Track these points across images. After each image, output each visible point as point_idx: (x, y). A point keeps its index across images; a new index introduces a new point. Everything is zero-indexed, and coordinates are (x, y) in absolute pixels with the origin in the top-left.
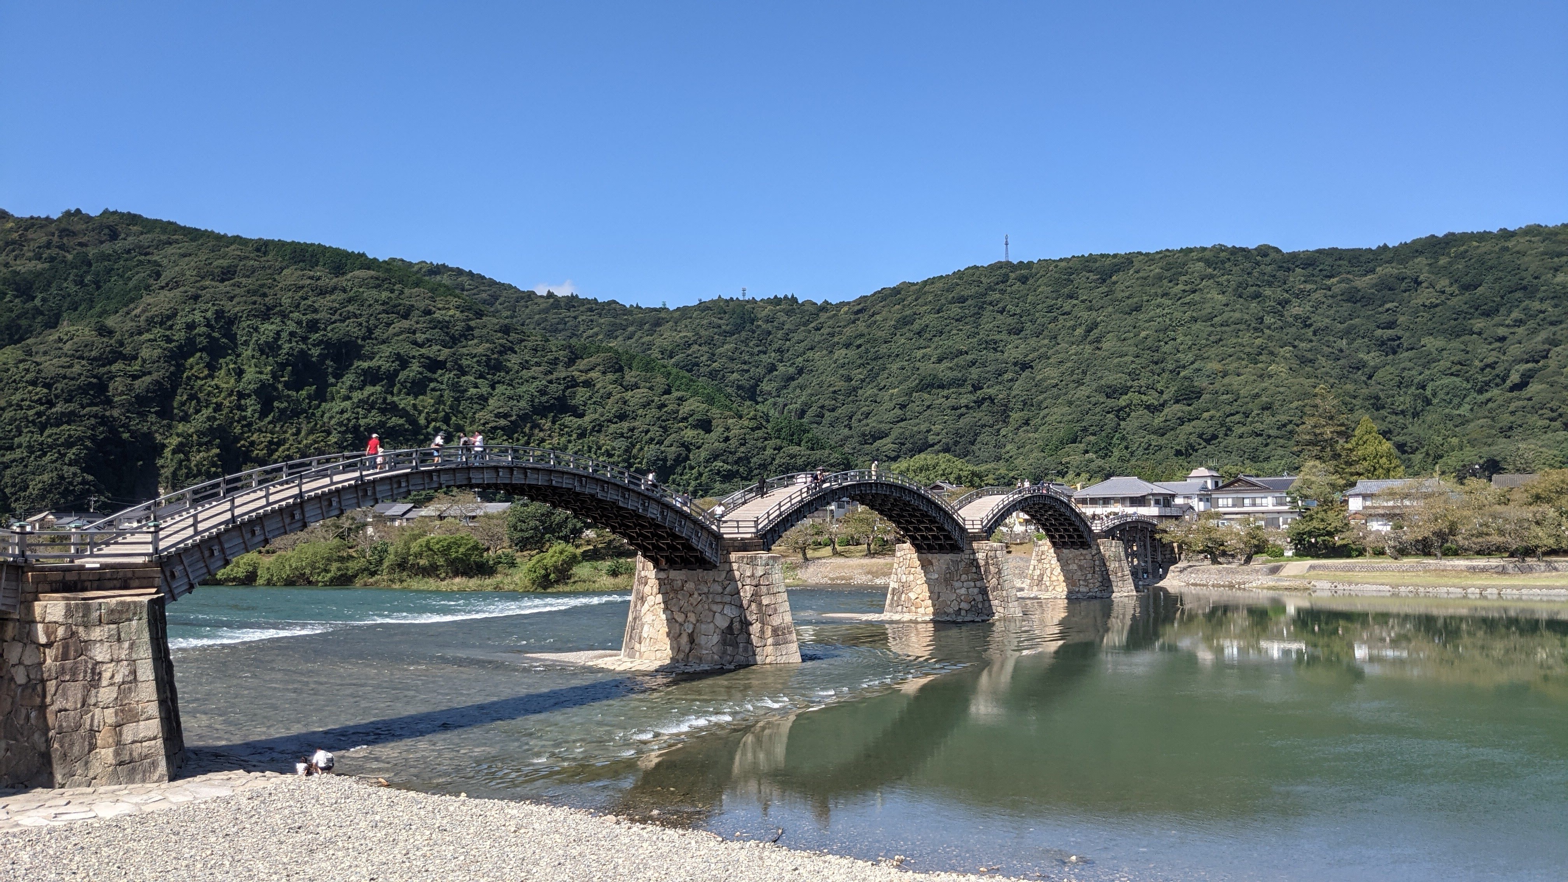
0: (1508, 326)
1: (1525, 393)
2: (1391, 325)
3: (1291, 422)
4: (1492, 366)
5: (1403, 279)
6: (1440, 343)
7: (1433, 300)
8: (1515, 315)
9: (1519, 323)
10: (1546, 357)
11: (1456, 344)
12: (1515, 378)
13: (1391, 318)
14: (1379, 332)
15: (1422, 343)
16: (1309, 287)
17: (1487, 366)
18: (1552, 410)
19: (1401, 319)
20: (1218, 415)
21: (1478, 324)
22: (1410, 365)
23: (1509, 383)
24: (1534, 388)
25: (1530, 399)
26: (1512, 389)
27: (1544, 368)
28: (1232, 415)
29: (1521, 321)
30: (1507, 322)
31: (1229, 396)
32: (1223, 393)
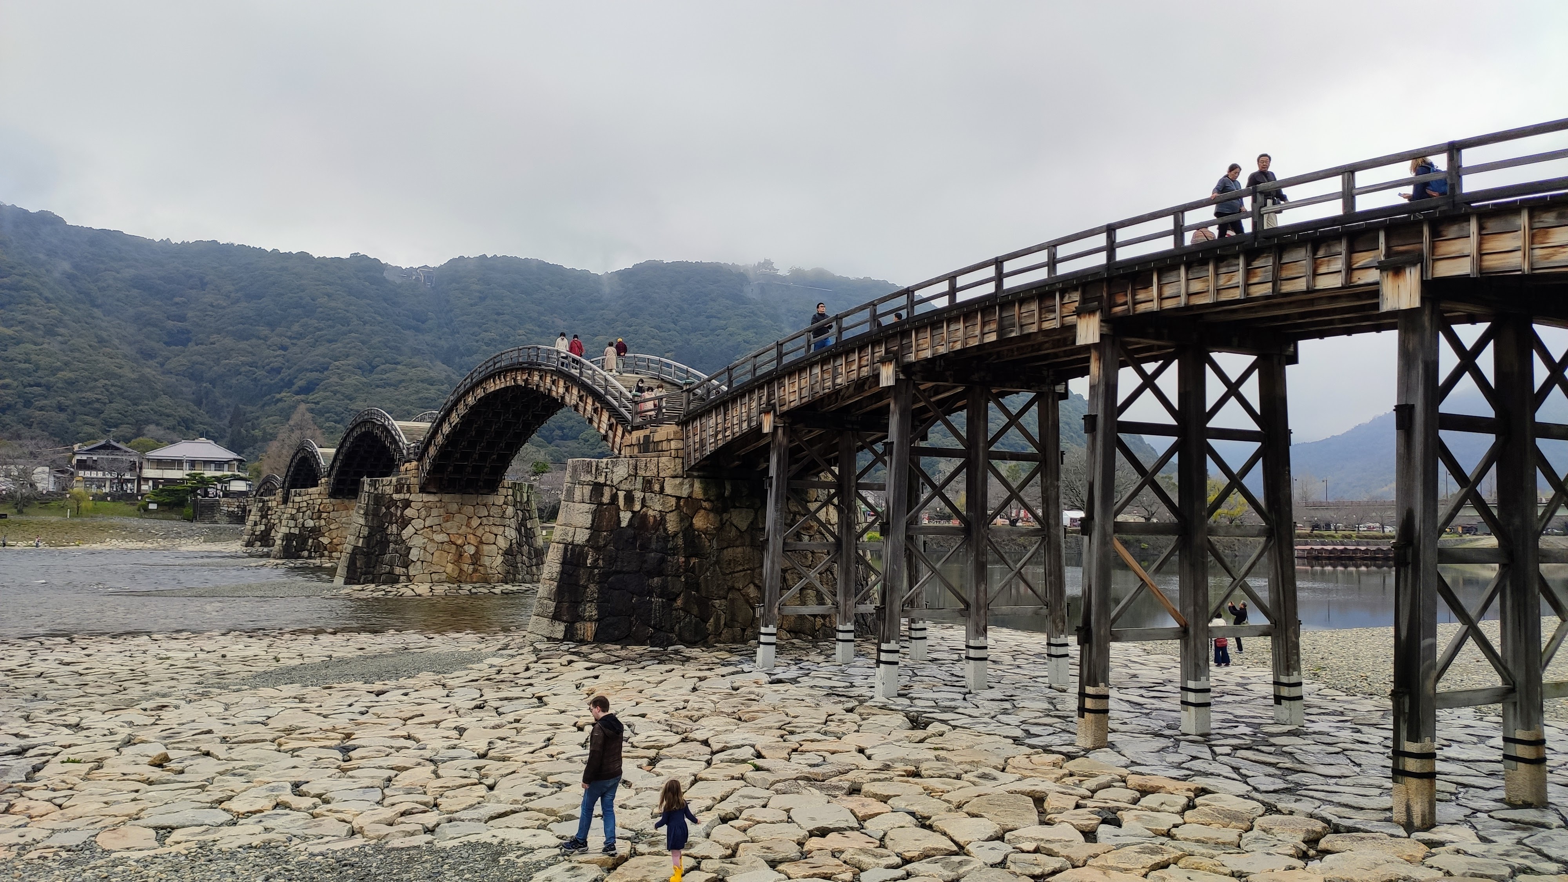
0: (290, 338)
2: (181, 319)
3: (98, 400)
4: (278, 371)
6: (229, 342)
7: (221, 302)
8: (296, 327)
9: (300, 336)
10: (327, 369)
11: (243, 345)
12: (300, 383)
14: (170, 324)
15: (212, 340)
17: (273, 369)
18: (336, 413)
19: (190, 314)
20: (15, 384)
21: (264, 331)
22: (200, 359)
23: (295, 388)
25: (317, 403)
26: (297, 393)
27: (328, 378)
28: (31, 386)
29: (301, 334)
30: (289, 334)
31: (27, 365)
32: (20, 362)
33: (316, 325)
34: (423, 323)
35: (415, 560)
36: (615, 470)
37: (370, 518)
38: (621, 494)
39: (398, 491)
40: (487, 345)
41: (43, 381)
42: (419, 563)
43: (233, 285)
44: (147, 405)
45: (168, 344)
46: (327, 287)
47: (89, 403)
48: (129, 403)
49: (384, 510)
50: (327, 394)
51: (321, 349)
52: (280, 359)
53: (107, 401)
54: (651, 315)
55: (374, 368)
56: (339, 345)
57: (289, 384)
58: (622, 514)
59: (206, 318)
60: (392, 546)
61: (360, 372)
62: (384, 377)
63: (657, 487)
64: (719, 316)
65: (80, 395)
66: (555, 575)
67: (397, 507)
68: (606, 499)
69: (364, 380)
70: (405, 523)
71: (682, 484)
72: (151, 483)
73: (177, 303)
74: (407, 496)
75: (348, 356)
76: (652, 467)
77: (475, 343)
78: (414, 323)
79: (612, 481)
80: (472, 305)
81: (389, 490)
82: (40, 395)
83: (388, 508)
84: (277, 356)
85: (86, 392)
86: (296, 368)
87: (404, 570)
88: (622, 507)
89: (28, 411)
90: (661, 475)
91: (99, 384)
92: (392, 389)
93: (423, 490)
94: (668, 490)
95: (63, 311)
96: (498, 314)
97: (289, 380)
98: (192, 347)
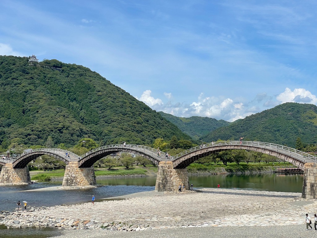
49: (165, 173)
60: (169, 182)
64: (17, 78)
67: (169, 172)
70: (171, 176)
74: (171, 170)
81: (166, 168)
87: (173, 187)
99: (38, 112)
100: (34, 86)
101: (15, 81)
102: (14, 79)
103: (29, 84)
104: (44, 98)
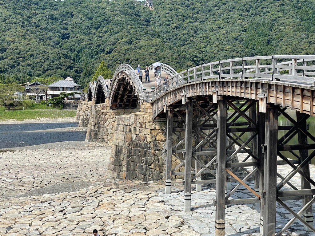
0: (103, 33)
1: (111, 55)
2: (66, 29)
3: (41, 61)
4: (99, 46)
5: (68, 13)
6: (82, 36)
7: (79, 22)
8: (104, 29)
9: (106, 32)
10: (116, 44)
11: (87, 37)
12: (107, 50)
13: (65, 26)
14: (62, 31)
15: (76, 36)
16: (37, 12)
18: (120, 61)
19: (69, 27)
20: (14, 58)
21: (93, 31)
22: (73, 43)
24: (113, 54)
26: (107, 54)
27: (116, 47)
28: (19, 58)
29: (106, 31)
30: (102, 31)
31: (17, 51)
32: (15, 50)
33: (111, 27)
34: (149, 22)
35: (110, 133)
36: (130, 120)
37: (95, 119)
38: (133, 128)
39: (103, 109)
40: (174, 29)
41: (23, 56)
42: (111, 134)
43: (82, 14)
44: (57, 62)
45: (62, 39)
46: (114, 12)
47: (38, 63)
48: (51, 62)
49: (99, 116)
50: (116, 53)
51: (113, 37)
52: (100, 41)
53: (43, 62)
54: (238, 10)
55: (132, 42)
56: (120, 34)
57: (104, 50)
58: (133, 135)
59: (74, 28)
60: (102, 128)
61: (127, 44)
62: (136, 45)
63: (144, 126)
64: (267, 7)
65: (35, 60)
66: (113, 156)
67: (103, 115)
68: (128, 130)
69: (129, 47)
70: (106, 120)
71: (152, 124)
72: (50, 96)
73: (64, 23)
74: (106, 111)
75: (123, 38)
76: (142, 119)
77: (169, 29)
78: (146, 23)
79: (130, 124)
80: (167, 14)
81: (100, 109)
82: (22, 61)
83: (100, 115)
84: (99, 40)
85: (37, 59)
86: (105, 44)
87: (106, 137)
88: (133, 133)
89: (19, 67)
90: (145, 122)
91: (41, 55)
92: (139, 49)
93: (111, 108)
94: (147, 127)
95: (28, 30)
96: (177, 16)
97: (104, 49)
98: (70, 40)
99: (282, 40)
100: (284, 13)
101: (265, 10)
102: (264, 8)
103: (279, 11)
104: (291, 24)
